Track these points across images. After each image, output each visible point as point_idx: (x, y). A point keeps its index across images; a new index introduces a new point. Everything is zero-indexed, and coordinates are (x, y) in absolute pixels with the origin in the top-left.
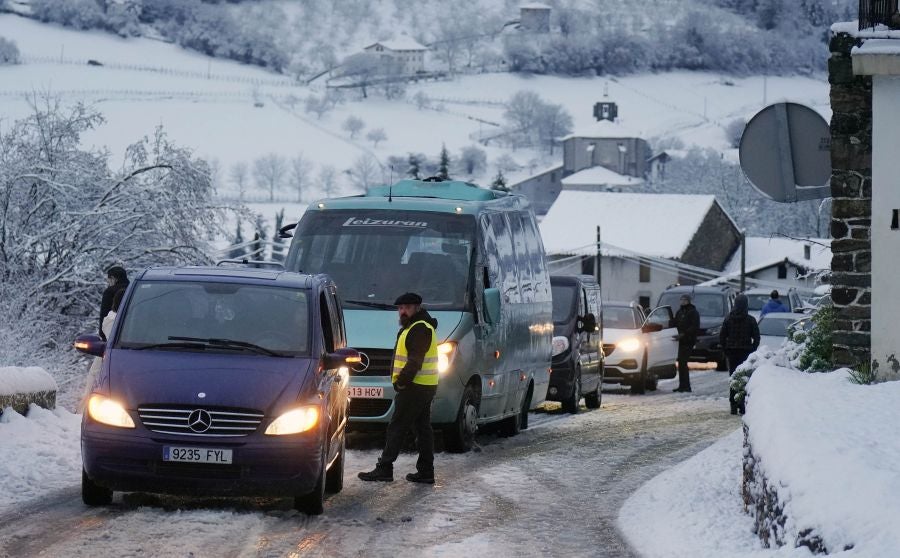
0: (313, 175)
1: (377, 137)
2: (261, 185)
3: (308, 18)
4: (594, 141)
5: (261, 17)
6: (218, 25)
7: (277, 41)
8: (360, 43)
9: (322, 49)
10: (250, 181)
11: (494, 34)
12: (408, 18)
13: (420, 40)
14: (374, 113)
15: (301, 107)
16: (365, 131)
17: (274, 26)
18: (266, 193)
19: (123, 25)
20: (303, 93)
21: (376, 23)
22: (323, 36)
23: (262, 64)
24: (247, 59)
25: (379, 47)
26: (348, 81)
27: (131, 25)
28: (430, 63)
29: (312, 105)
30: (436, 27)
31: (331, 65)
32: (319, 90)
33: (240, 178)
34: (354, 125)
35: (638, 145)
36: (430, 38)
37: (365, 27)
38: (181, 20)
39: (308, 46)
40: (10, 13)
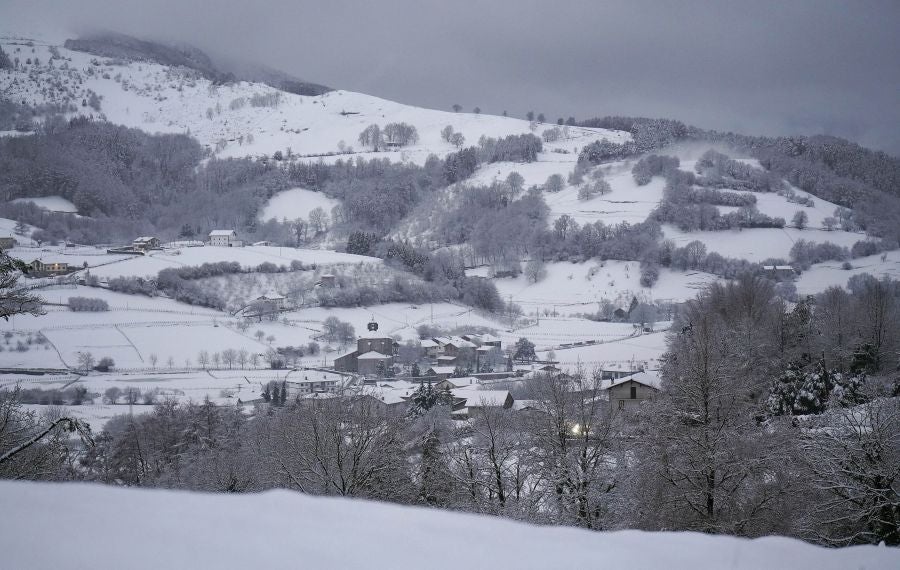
0: (248, 358)
1: (271, 339)
2: (226, 362)
3: (230, 285)
4: (371, 340)
5: (209, 285)
6: (193, 290)
7: (219, 296)
8: (255, 296)
9: (237, 299)
10: (221, 361)
11: (312, 289)
12: (273, 284)
13: (281, 294)
14: (268, 329)
15: (235, 326)
16: (265, 337)
17: (216, 289)
18: (228, 366)
19: (151, 292)
20: (233, 320)
21: (260, 286)
22: (237, 293)
23: (213, 307)
24: (206, 305)
25: (264, 298)
26: (252, 313)
27: (154, 291)
28: (286, 304)
29: (240, 325)
30: (285, 287)
31: (244, 306)
32: (240, 318)
33: (217, 360)
34: (260, 334)
35: (388, 341)
36: (285, 292)
37: (255, 289)
38: (176, 288)
39: (232, 298)
40: (99, 287)
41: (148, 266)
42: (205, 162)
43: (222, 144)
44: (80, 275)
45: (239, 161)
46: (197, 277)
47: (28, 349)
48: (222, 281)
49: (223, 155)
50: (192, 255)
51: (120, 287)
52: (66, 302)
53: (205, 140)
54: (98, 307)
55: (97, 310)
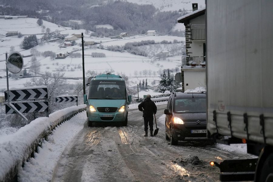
0: (152, 73)
1: (162, 66)
2: (144, 74)
3: (150, 48)
5: (143, 48)
6: (136, 50)
7: (146, 52)
8: (159, 52)
9: (153, 53)
10: (142, 74)
11: (180, 49)
12: (166, 47)
13: (168, 51)
14: (161, 63)
15: (150, 62)
17: (145, 49)
18: (145, 76)
19: (122, 50)
20: (150, 60)
21: (161, 48)
22: (153, 51)
23: (143, 55)
24: (141, 55)
25: (162, 52)
26: (157, 58)
27: (123, 50)
28: (170, 54)
29: (152, 62)
30: (171, 49)
31: (154, 55)
32: (153, 59)
33: (141, 74)
34: (158, 65)
36: (170, 50)
37: (159, 49)
38: (131, 49)
39: (151, 52)
40: (104, 49)
41: (122, 43)
42: (156, 13)
43: (163, 7)
44: (98, 45)
45: (167, 12)
46: (139, 45)
47: (74, 70)
48: (148, 47)
49: (162, 11)
50: (139, 39)
51: (111, 49)
52: (91, 54)
53: (156, 6)
54: (102, 56)
55: (102, 57)
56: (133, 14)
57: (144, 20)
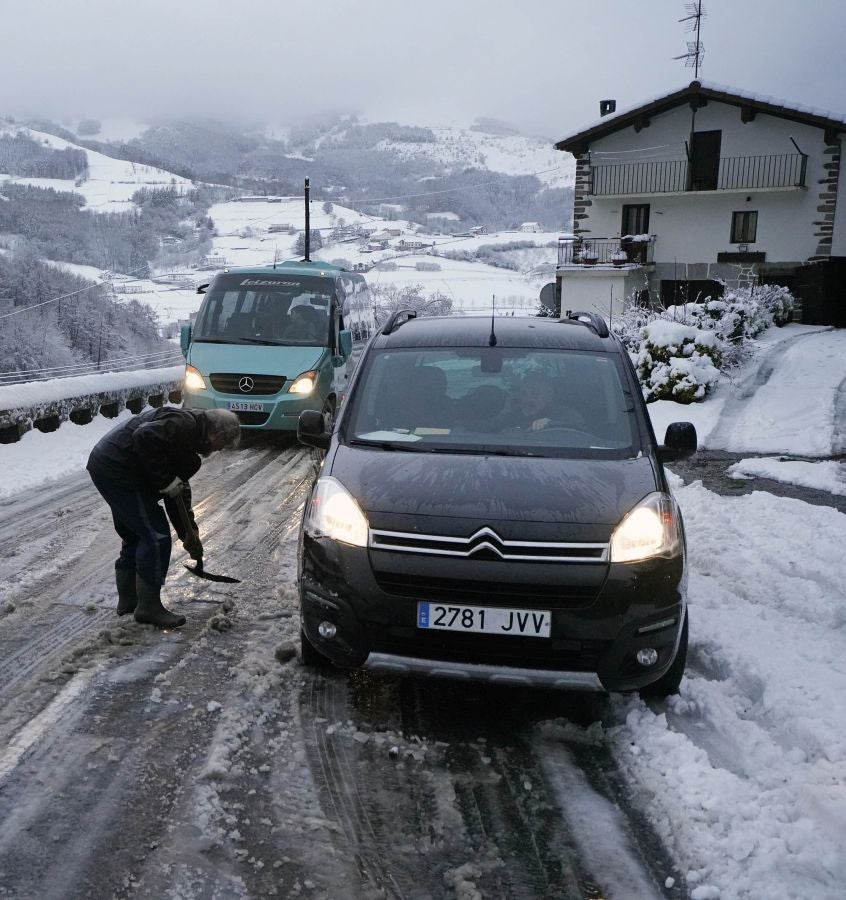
0: (525, 301)
3: (526, 255)
5: (512, 255)
6: (499, 258)
7: (516, 262)
8: (542, 262)
9: (530, 264)
15: (523, 281)
17: (516, 258)
19: (472, 259)
20: (524, 277)
22: (530, 260)
23: (512, 269)
24: (507, 268)
27: (474, 259)
29: (526, 280)
31: (532, 269)
33: (504, 302)
37: (543, 257)
38: (488, 257)
39: (526, 263)
40: (439, 256)
41: (472, 245)
42: (541, 191)
43: (555, 180)
44: (429, 249)
45: (563, 189)
46: (504, 250)
48: (521, 253)
49: (553, 187)
50: (505, 238)
51: (452, 256)
52: (414, 265)
53: (542, 178)
54: (434, 268)
55: (433, 270)
56: (497, 192)
57: (518, 204)
